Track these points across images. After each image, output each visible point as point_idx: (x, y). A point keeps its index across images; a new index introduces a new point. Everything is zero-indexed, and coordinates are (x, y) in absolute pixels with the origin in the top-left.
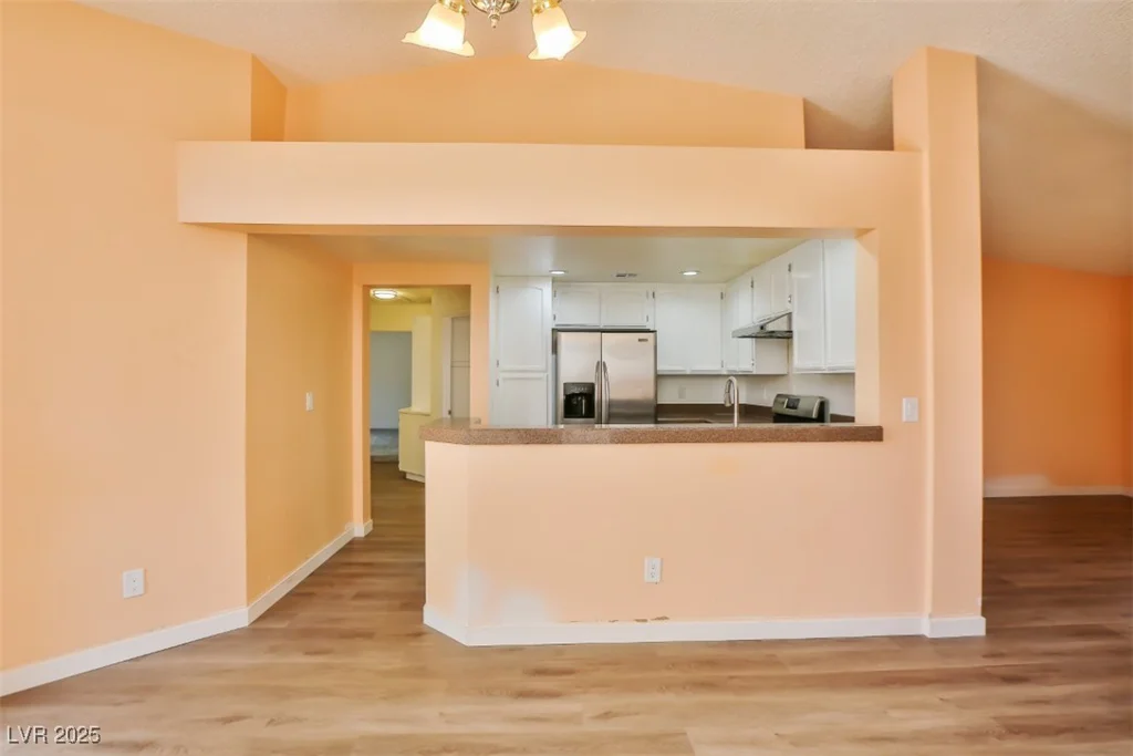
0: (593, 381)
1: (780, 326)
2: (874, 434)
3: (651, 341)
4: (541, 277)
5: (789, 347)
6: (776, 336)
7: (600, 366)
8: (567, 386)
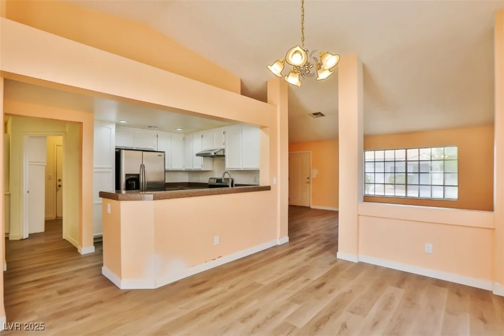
0: (139, 173)
1: (221, 153)
2: (268, 188)
3: (163, 156)
4: (110, 122)
5: (224, 160)
6: (218, 157)
7: (142, 166)
8: (127, 175)
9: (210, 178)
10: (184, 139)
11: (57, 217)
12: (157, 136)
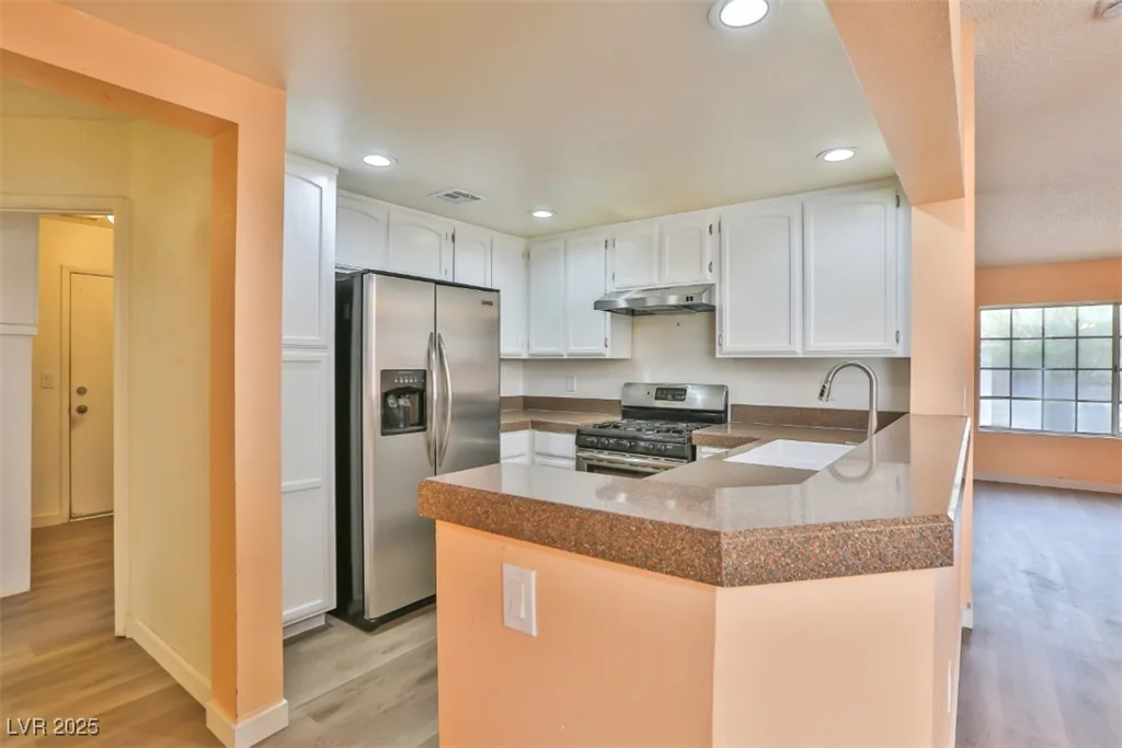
0: (423, 366)
3: (496, 305)
7: (435, 342)
8: (386, 375)
9: (628, 385)
10: (527, 255)
11: (71, 517)
12: (453, 237)
